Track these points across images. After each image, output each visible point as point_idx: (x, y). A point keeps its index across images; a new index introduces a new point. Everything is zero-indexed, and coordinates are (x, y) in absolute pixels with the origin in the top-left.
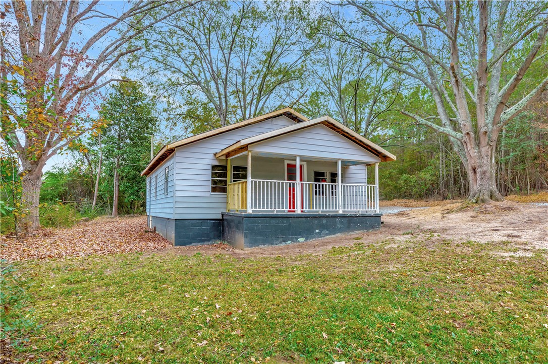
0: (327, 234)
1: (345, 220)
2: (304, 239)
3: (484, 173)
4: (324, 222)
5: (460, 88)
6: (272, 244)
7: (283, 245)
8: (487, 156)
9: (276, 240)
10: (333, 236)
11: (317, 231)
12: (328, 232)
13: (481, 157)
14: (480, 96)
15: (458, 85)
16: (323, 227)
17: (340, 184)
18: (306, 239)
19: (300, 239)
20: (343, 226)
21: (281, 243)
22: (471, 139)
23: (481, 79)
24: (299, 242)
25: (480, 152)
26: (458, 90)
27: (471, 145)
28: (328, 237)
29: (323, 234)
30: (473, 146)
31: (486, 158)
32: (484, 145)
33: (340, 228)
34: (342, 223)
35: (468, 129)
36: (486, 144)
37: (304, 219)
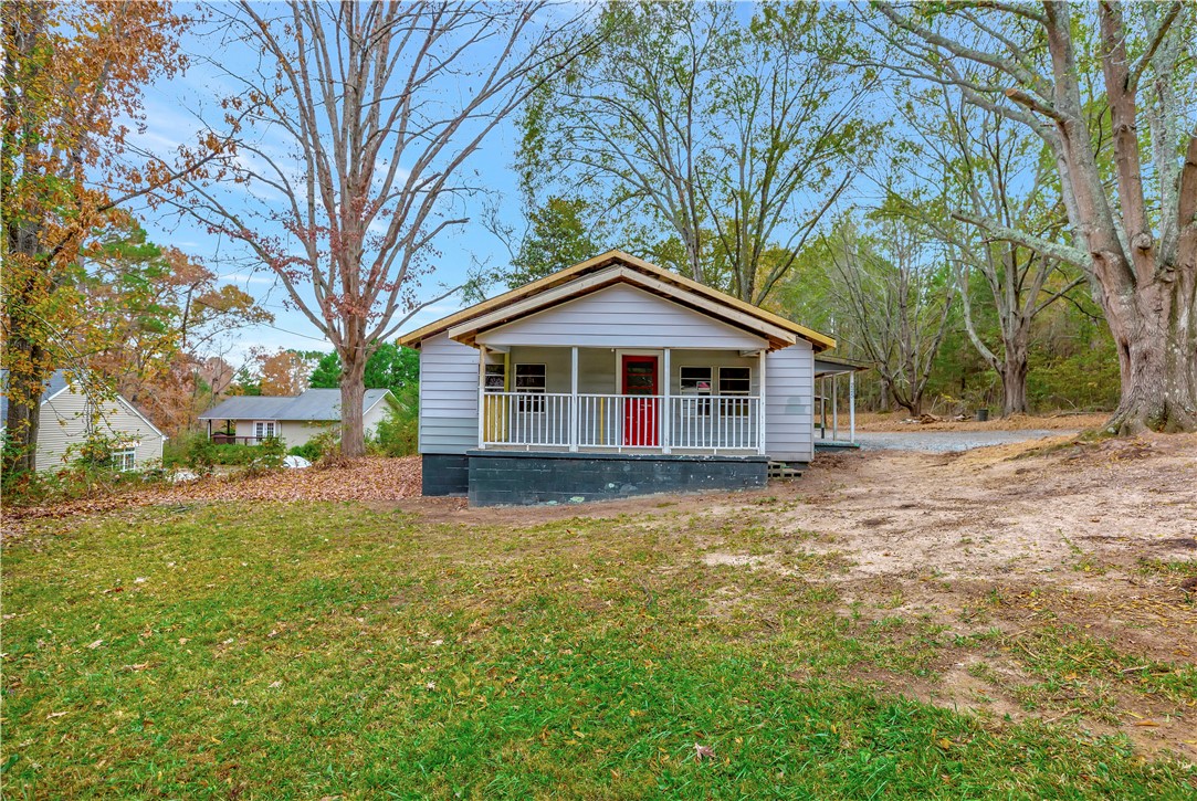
0: (632, 493)
1: (676, 467)
2: (583, 499)
3: (1145, 356)
4: (627, 469)
5: (1072, 142)
6: (520, 504)
7: (540, 506)
8: (1158, 311)
9: (528, 497)
10: (646, 496)
11: (611, 485)
12: (635, 488)
13: (1138, 314)
14: (1120, 156)
15: (1066, 135)
16: (623, 479)
17: (667, 396)
18: (588, 499)
19: (574, 499)
20: (670, 478)
21: (536, 503)
22: (1109, 268)
23: (1116, 110)
24: (573, 503)
25: (1135, 302)
26: (1069, 146)
27: (1109, 284)
28: (635, 497)
29: (624, 491)
30: (1115, 288)
31: (1153, 316)
32: (1145, 283)
33: (664, 482)
34: (667, 472)
35: (1099, 243)
36: (1150, 280)
37: (583, 463)
